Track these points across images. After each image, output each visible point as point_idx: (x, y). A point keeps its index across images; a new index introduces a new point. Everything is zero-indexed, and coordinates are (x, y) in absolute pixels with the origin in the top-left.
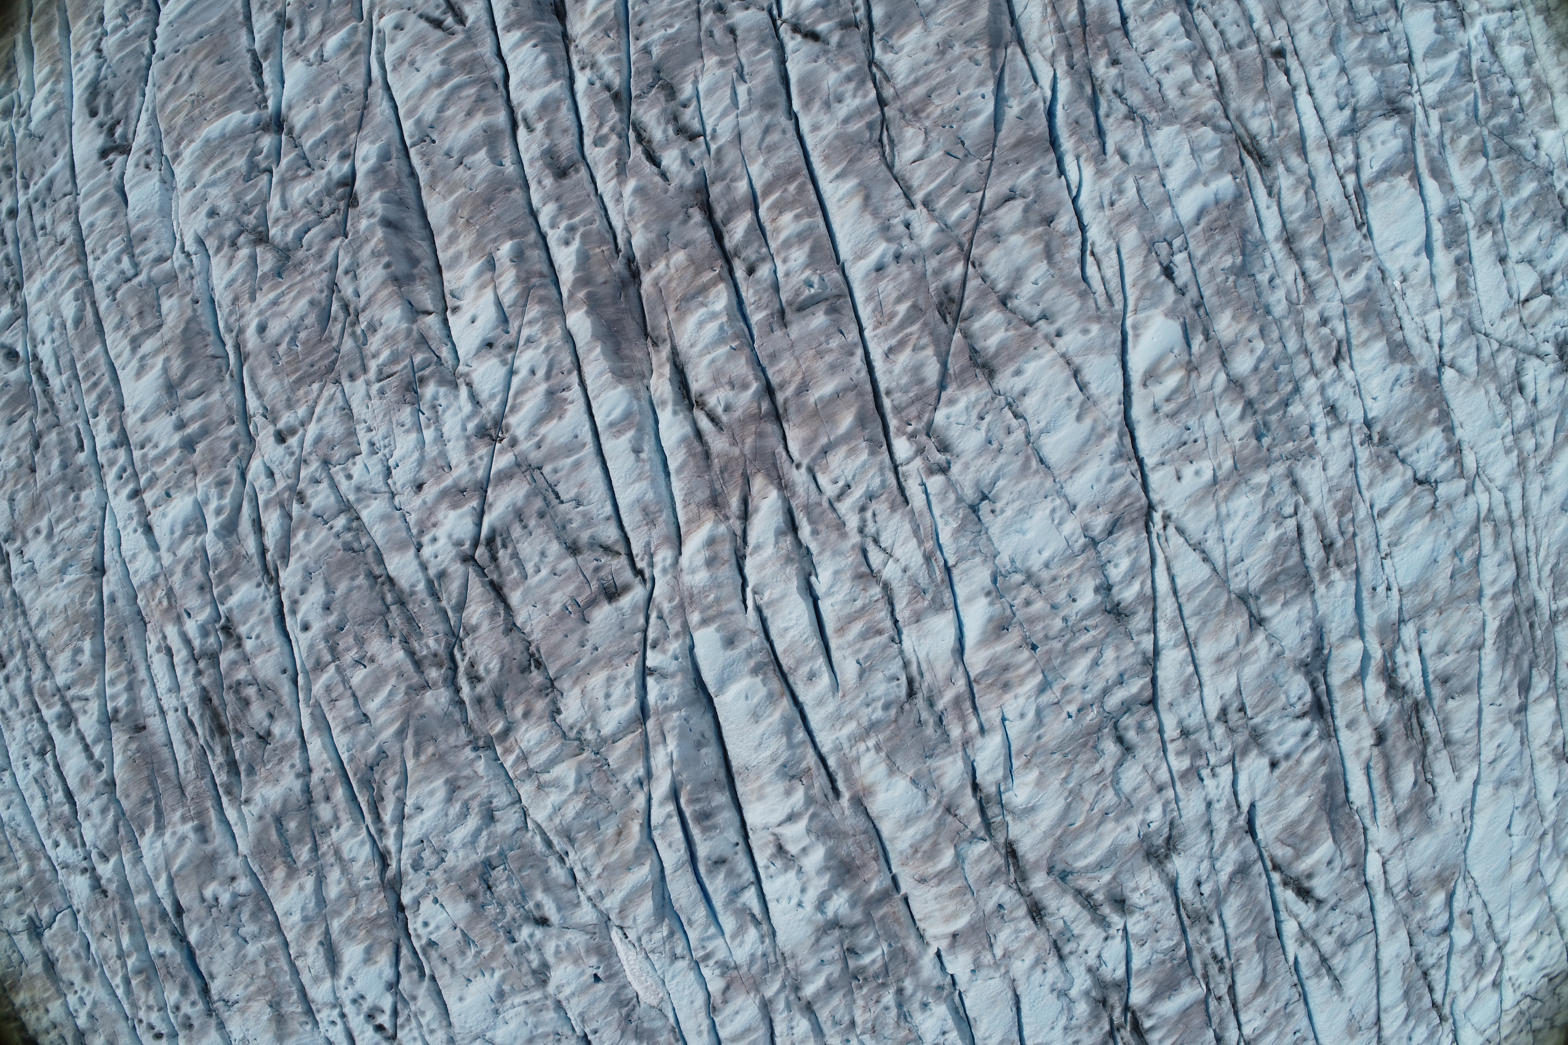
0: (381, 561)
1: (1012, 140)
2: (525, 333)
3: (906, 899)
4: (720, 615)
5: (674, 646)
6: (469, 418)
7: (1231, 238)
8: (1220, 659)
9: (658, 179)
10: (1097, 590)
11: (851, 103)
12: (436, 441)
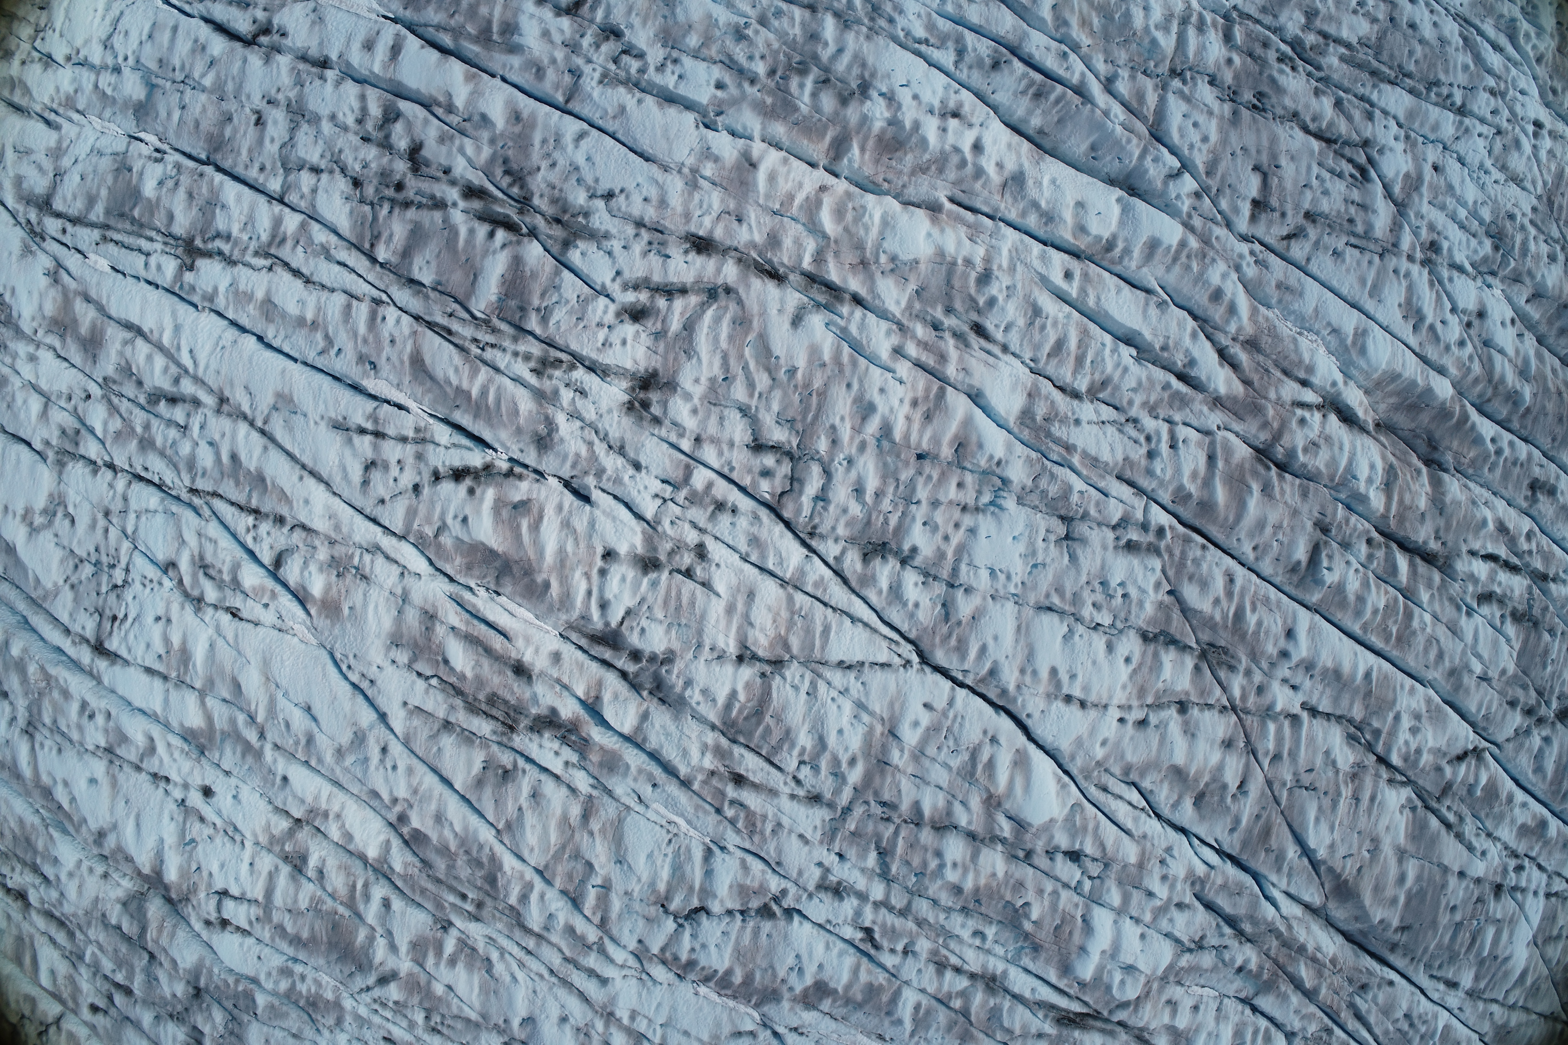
0: (1411, 91)
1: (1275, 830)
2: (1470, 346)
3: (813, 165)
4: (1175, 259)
5: (1185, 206)
6: (1450, 250)
7: (1044, 936)
8: (751, 595)
9: (1476, 545)
10: (914, 550)
11: (1403, 735)
12: (1455, 212)
